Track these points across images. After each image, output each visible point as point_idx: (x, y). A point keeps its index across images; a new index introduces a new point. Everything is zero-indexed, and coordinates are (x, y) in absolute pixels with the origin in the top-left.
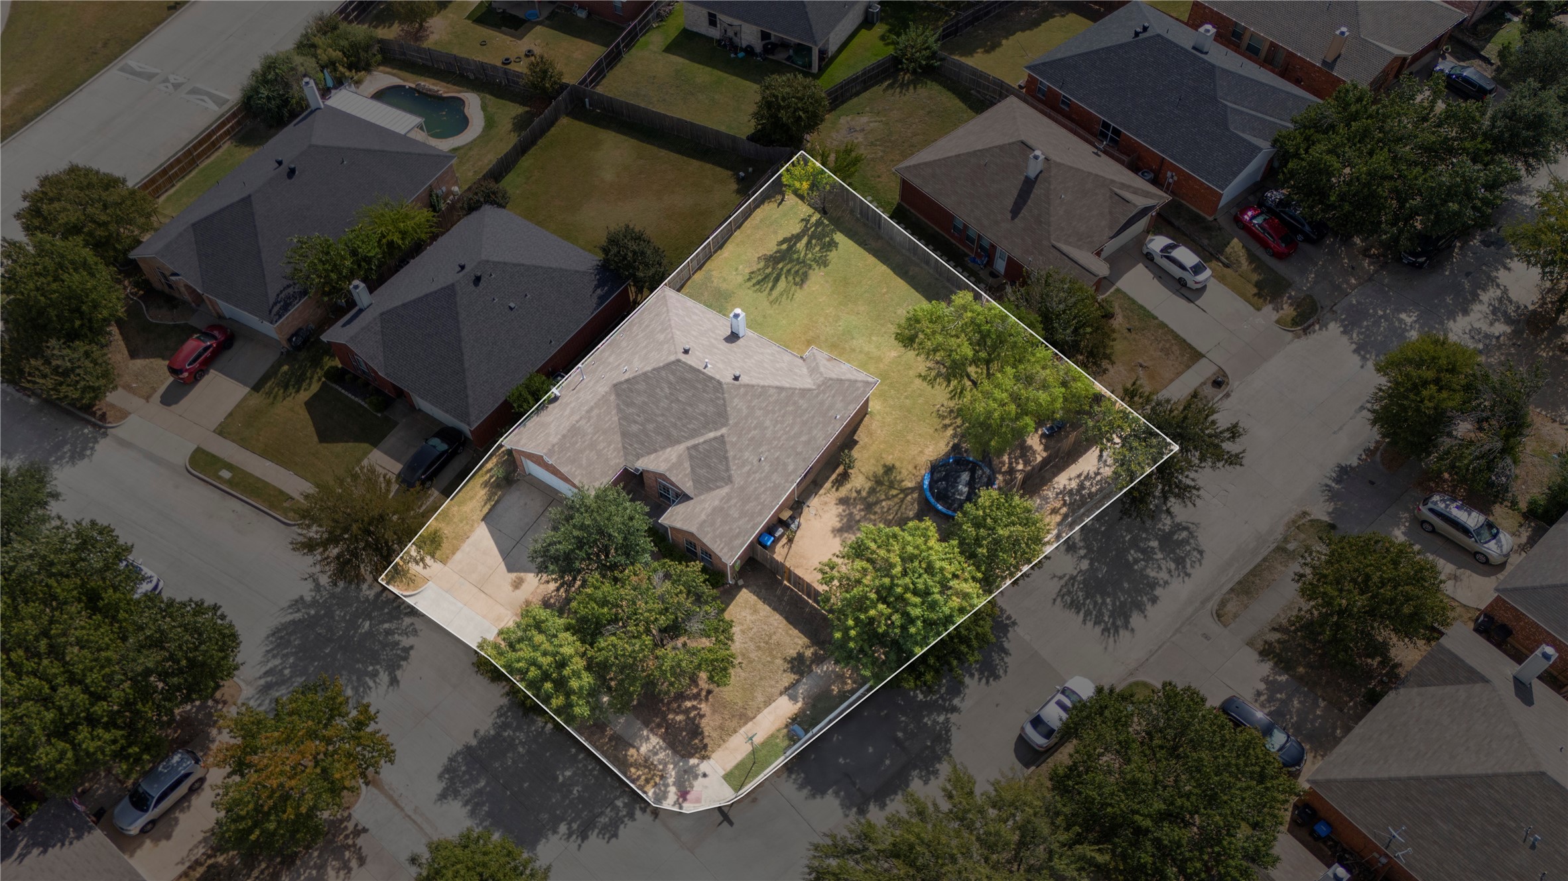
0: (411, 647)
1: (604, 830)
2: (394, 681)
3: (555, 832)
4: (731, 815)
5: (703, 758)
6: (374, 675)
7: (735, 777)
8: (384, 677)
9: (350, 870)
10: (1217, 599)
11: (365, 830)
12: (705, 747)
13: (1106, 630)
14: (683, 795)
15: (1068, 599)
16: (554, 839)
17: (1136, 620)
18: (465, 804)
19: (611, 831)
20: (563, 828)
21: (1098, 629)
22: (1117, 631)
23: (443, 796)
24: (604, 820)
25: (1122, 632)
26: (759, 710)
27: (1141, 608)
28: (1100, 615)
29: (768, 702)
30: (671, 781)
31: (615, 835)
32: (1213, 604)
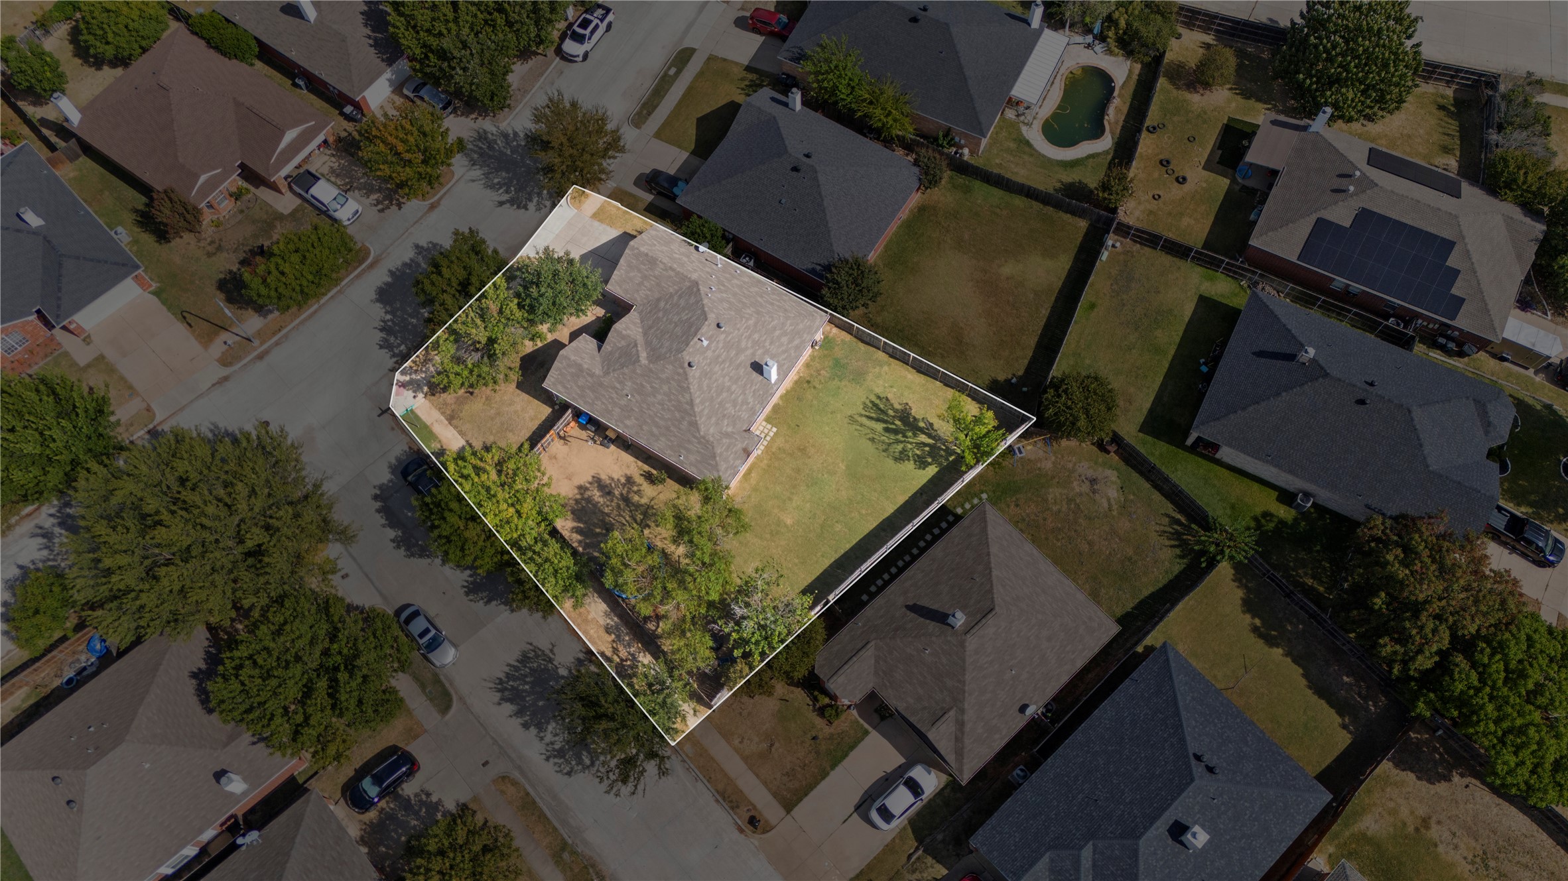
0: (527, 209)
1: (385, 340)
2: (501, 204)
3: (386, 312)
4: (386, 415)
5: (426, 395)
6: (507, 192)
7: (411, 415)
8: (506, 197)
9: (376, 205)
10: (522, 780)
11: (400, 209)
12: (433, 395)
13: (501, 681)
14: (403, 385)
15: (532, 655)
16: (382, 313)
17: (509, 708)
18: (411, 260)
19: (385, 345)
20: (389, 317)
21: (502, 676)
22: (499, 691)
23: (417, 246)
24: (392, 339)
25: (499, 695)
26: (456, 427)
27: (519, 713)
28: (515, 679)
29: (461, 433)
30: (414, 376)
31: (381, 347)
32: (516, 775)
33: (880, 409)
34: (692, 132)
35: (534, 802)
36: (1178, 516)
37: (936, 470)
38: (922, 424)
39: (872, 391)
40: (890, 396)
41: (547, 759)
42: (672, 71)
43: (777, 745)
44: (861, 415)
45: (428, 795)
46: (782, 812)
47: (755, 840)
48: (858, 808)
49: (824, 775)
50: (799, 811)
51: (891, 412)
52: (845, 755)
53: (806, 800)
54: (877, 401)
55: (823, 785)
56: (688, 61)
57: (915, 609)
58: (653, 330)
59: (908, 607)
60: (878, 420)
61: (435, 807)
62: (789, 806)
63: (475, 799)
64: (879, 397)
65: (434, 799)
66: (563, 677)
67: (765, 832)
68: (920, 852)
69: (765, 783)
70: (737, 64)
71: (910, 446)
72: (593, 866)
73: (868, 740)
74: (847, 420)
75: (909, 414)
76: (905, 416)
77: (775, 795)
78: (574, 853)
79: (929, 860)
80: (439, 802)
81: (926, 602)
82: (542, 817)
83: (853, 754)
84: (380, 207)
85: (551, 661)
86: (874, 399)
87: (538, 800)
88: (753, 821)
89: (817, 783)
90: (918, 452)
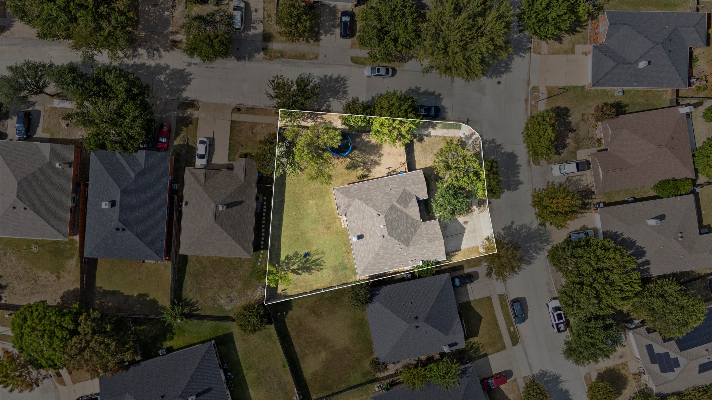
1: (495, 143)
3: (505, 152)
4: (466, 120)
5: (461, 138)
7: (459, 127)
9: (552, 183)
10: (311, 62)
12: (459, 140)
13: (345, 80)
14: (472, 134)
15: (345, 96)
16: (506, 151)
17: (335, 76)
18: (518, 176)
19: (493, 141)
20: (503, 151)
21: (346, 82)
22: (343, 78)
23: (522, 183)
24: (493, 145)
25: (342, 77)
26: (440, 137)
27: (331, 78)
28: (342, 85)
29: (436, 137)
30: (472, 140)
31: (493, 140)
32: (314, 61)
33: (318, 265)
34: (478, 310)
35: (302, 59)
36: (197, 313)
37: (281, 259)
38: (300, 272)
39: (326, 268)
40: (319, 273)
41: (310, 74)
42: (512, 329)
43: (251, 134)
44: (322, 257)
45: (331, 34)
46: (233, 119)
47: (234, 106)
48: (213, 139)
49: (230, 139)
50: (229, 123)
51: (314, 267)
52: (229, 149)
53: (230, 128)
54: (321, 267)
55: (229, 136)
56: (511, 339)
57: (241, 202)
58: (405, 217)
59: (243, 202)
60: (315, 261)
61: (326, 33)
62: (233, 122)
63: (318, 45)
64: (322, 269)
65: (329, 35)
66: (329, 98)
67: (233, 110)
68: (186, 143)
69: (245, 122)
70: (492, 353)
71: (297, 260)
72: (270, 59)
73: (227, 159)
74: (324, 251)
75: (307, 272)
76: (308, 270)
77: (239, 122)
78: (278, 57)
79: (182, 143)
80: (326, 35)
81: (239, 207)
82: (296, 58)
83: (228, 151)
84: (550, 183)
85: (338, 99)
86: (323, 267)
87: (302, 61)
88: (239, 110)
89: (230, 135)
90: (292, 261)
